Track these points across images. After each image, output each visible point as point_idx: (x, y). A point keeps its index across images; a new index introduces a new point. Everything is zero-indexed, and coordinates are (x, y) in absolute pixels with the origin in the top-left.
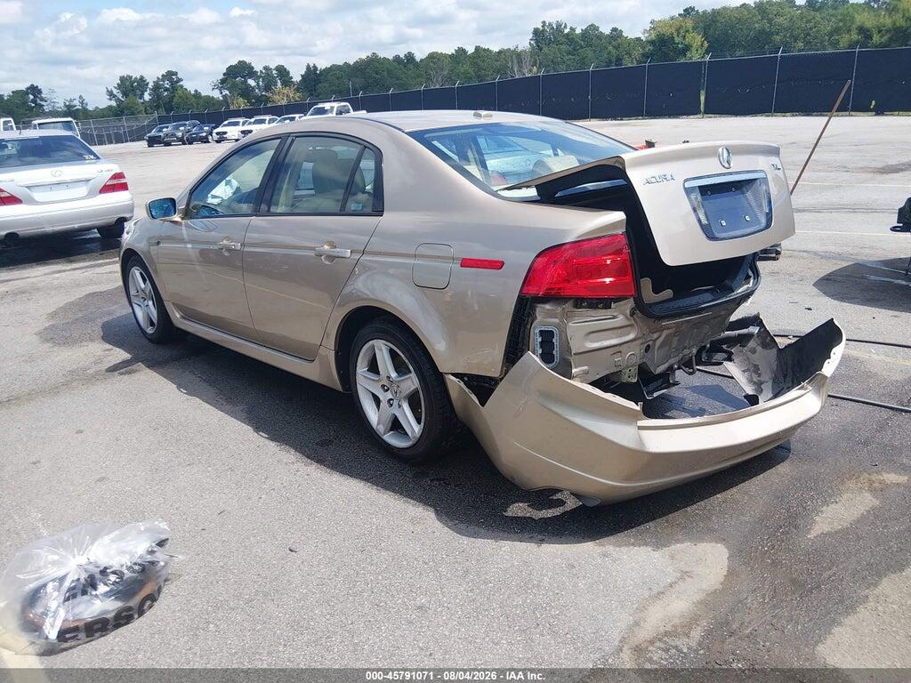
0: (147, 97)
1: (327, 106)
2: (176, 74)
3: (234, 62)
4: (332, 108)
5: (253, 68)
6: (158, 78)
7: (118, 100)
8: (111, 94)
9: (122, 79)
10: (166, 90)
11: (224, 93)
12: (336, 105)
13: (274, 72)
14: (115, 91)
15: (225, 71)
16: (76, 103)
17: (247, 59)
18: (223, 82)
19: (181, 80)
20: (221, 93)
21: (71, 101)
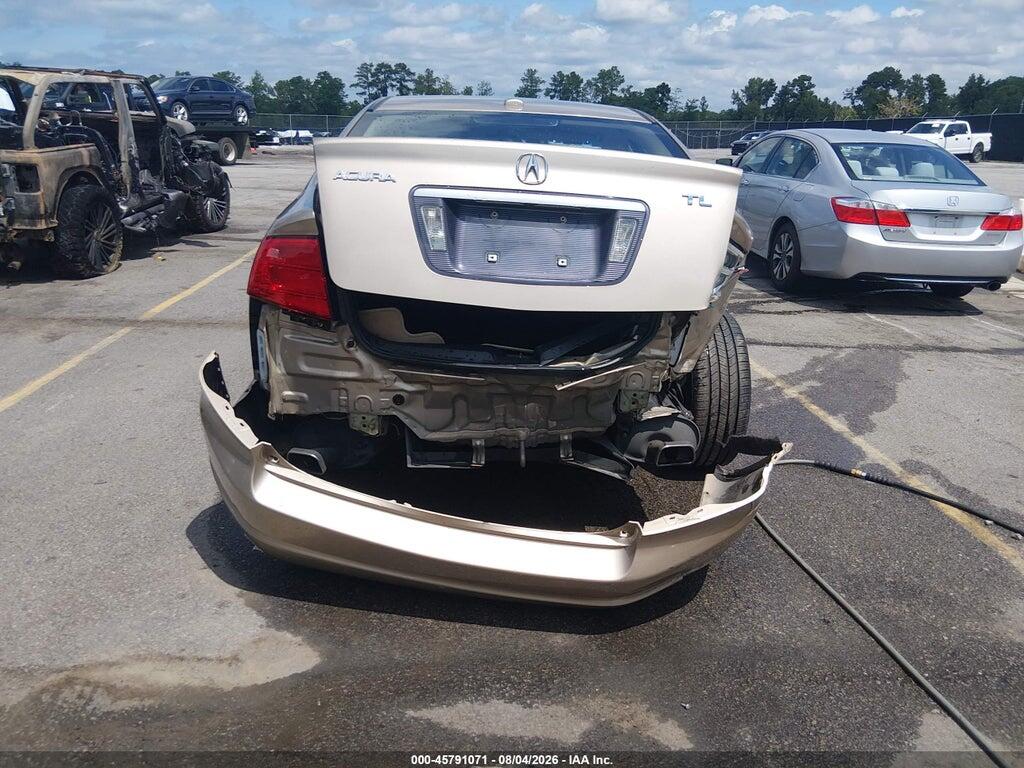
0: (771, 103)
1: (936, 123)
2: (809, 79)
3: (880, 69)
4: (942, 126)
5: (901, 76)
6: (789, 83)
7: (741, 104)
8: (736, 97)
9: (752, 81)
10: (794, 96)
11: (856, 104)
12: (948, 123)
13: (925, 82)
14: (741, 94)
15: (866, 79)
16: (698, 104)
17: (896, 66)
18: (859, 90)
19: (813, 86)
20: (853, 103)
21: (694, 102)
